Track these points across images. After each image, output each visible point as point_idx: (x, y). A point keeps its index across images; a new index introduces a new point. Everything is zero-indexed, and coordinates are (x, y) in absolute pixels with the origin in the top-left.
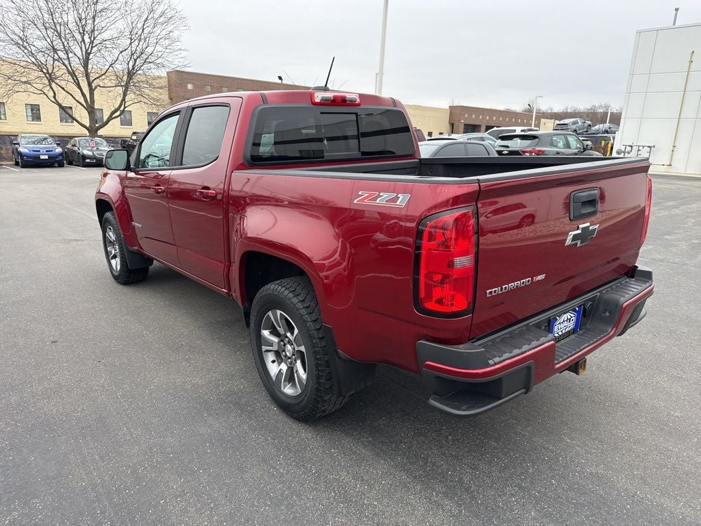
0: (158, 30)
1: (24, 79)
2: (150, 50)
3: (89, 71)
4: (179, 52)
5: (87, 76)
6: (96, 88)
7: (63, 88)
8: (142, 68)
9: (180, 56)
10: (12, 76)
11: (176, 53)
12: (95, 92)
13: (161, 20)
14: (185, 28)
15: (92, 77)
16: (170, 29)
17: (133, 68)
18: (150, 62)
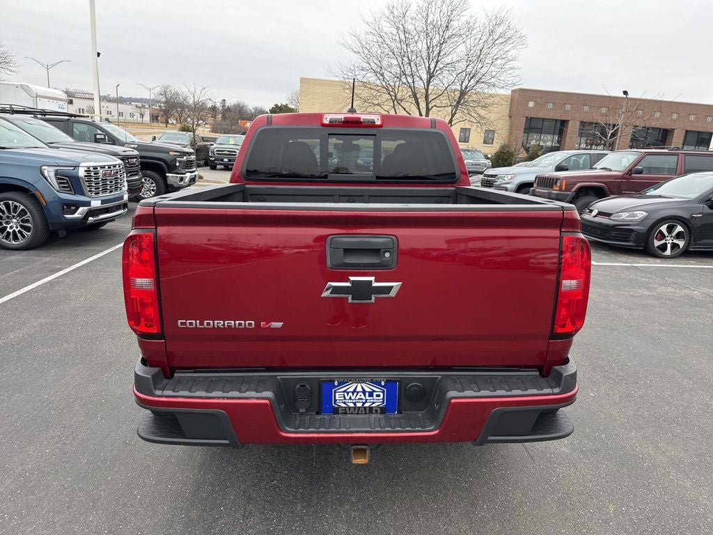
0: (494, 50)
1: (376, 102)
2: (484, 70)
3: (429, 92)
4: (512, 71)
5: (427, 97)
6: (432, 108)
7: (405, 109)
8: (475, 88)
9: (513, 75)
10: (368, 100)
11: (509, 72)
12: (431, 112)
13: (501, 40)
14: (524, 46)
15: (431, 97)
16: (507, 49)
17: (466, 88)
18: (483, 82)
